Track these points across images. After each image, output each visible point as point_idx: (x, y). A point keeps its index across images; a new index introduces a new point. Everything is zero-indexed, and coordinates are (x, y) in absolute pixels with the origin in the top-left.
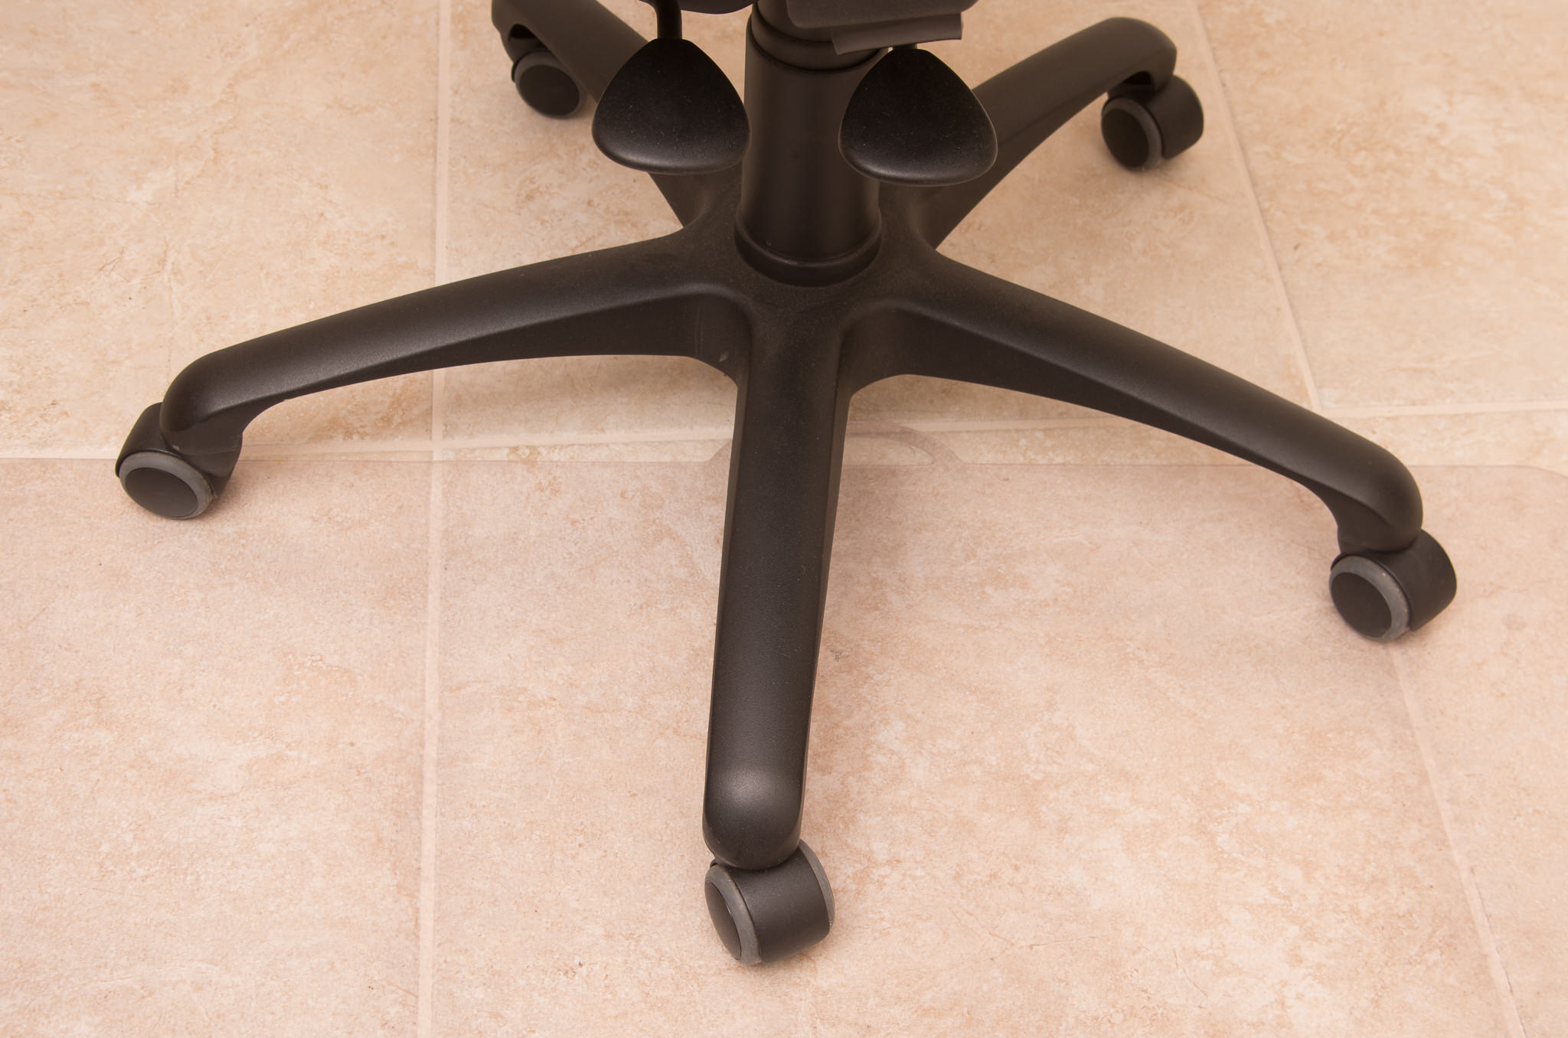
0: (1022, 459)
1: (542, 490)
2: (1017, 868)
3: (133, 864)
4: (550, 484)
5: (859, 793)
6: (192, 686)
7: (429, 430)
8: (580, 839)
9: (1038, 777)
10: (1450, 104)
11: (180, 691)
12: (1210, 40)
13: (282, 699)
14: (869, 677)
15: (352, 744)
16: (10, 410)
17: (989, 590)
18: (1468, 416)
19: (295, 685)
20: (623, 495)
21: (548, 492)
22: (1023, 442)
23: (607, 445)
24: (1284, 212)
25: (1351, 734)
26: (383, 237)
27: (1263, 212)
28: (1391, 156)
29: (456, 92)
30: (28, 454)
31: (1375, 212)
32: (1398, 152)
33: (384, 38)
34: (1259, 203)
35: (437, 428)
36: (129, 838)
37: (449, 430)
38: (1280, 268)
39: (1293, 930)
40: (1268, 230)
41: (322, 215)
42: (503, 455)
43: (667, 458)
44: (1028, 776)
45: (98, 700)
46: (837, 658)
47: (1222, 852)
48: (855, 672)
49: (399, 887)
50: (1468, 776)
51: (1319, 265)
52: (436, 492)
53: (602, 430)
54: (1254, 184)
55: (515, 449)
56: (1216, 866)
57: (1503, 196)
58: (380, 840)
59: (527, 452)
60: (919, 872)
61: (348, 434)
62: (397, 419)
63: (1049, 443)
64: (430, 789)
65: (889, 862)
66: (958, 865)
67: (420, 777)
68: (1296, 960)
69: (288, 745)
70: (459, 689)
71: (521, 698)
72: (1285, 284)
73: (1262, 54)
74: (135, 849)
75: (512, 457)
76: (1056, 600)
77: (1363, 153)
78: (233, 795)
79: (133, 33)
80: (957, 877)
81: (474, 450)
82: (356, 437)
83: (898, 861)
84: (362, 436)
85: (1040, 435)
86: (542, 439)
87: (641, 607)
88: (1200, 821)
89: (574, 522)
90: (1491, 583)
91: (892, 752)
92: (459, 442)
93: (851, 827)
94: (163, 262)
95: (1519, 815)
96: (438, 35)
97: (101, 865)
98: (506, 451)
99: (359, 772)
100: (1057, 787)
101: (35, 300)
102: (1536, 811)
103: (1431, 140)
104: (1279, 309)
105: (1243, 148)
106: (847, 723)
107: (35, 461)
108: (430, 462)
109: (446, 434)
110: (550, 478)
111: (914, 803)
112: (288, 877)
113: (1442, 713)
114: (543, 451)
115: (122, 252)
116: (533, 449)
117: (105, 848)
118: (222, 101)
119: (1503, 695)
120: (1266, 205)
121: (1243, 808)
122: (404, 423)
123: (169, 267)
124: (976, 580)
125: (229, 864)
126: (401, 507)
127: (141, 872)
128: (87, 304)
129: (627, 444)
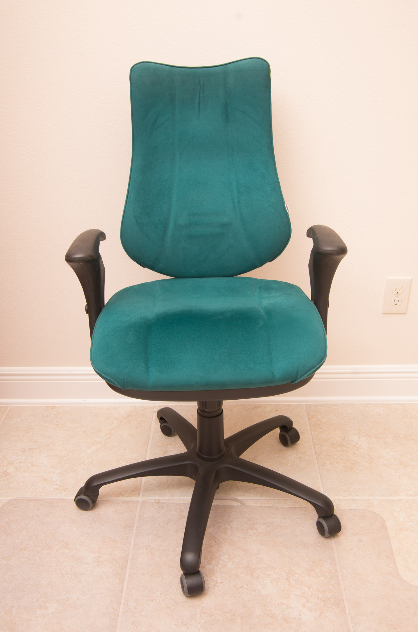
0: (259, 505)
1: (160, 508)
2: (247, 585)
3: (69, 575)
4: (162, 507)
5: (216, 569)
6: (85, 542)
7: (139, 496)
8: (158, 575)
9: (254, 567)
10: (359, 438)
11: (83, 543)
12: (310, 425)
13: (102, 545)
14: (222, 546)
15: (115, 555)
16: (58, 489)
17: (249, 530)
18: (356, 500)
19: (105, 543)
20: (176, 509)
21: (161, 508)
22: (260, 502)
23: (174, 500)
24: (321, 459)
25: (322, 561)
26: (135, 459)
27: (317, 458)
28: (345, 448)
29: (154, 432)
30: (60, 498)
31: (340, 459)
32: (347, 448)
33: (141, 422)
34: (316, 457)
35: (141, 496)
36: (69, 570)
37: (143, 496)
38: (319, 469)
39: (304, 600)
40: (317, 462)
41: (124, 455)
42: (153, 501)
43: (186, 503)
44: (252, 567)
45: (67, 544)
46: (215, 542)
47: (291, 584)
48: (219, 545)
49: (120, 582)
50: (346, 571)
51: (327, 469)
52: (139, 507)
53: (174, 497)
54: (316, 453)
55: (155, 500)
56: (289, 586)
57: (368, 457)
58: (117, 573)
59: (158, 500)
60: (227, 585)
61: (123, 496)
62: (133, 494)
63: (266, 502)
64: (129, 564)
65: (221, 583)
66: (235, 584)
67: (127, 562)
68: (304, 606)
69: (102, 554)
70: (137, 545)
71: (150, 547)
72: (320, 473)
73: (320, 428)
74: (70, 572)
75: (155, 501)
76: (263, 533)
77: (339, 448)
78: (90, 563)
79: (93, 421)
80: (234, 586)
81: (147, 500)
82: (124, 497)
83: (222, 583)
84: (125, 496)
85: (264, 501)
86: (161, 498)
87: (176, 531)
88: (287, 577)
89: (165, 514)
90: (356, 533)
91: (224, 561)
92: (145, 498)
93: (214, 575)
94: (92, 463)
95: (356, 579)
96: (152, 422)
97: (63, 575)
98: (154, 500)
99: (115, 560)
100: (258, 569)
101: (66, 469)
102: (360, 579)
103: (354, 445)
104: (318, 478)
105: (314, 446)
106: (216, 555)
107: (62, 499)
108: (138, 502)
109: (142, 497)
110: (162, 506)
111: (227, 571)
112: (98, 579)
113: (342, 558)
114: (161, 500)
115: (84, 461)
116: (159, 500)
117: (64, 572)
118: (108, 434)
119: (356, 555)
120: (318, 457)
121: (297, 575)
122: (134, 494)
123: (93, 464)
124: (246, 528)
125: (87, 576)
126: (131, 510)
127: (70, 577)
128: (76, 470)
129: (178, 500)
